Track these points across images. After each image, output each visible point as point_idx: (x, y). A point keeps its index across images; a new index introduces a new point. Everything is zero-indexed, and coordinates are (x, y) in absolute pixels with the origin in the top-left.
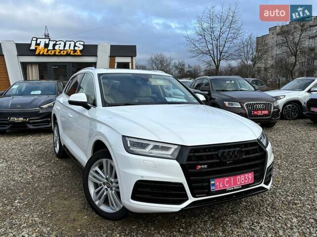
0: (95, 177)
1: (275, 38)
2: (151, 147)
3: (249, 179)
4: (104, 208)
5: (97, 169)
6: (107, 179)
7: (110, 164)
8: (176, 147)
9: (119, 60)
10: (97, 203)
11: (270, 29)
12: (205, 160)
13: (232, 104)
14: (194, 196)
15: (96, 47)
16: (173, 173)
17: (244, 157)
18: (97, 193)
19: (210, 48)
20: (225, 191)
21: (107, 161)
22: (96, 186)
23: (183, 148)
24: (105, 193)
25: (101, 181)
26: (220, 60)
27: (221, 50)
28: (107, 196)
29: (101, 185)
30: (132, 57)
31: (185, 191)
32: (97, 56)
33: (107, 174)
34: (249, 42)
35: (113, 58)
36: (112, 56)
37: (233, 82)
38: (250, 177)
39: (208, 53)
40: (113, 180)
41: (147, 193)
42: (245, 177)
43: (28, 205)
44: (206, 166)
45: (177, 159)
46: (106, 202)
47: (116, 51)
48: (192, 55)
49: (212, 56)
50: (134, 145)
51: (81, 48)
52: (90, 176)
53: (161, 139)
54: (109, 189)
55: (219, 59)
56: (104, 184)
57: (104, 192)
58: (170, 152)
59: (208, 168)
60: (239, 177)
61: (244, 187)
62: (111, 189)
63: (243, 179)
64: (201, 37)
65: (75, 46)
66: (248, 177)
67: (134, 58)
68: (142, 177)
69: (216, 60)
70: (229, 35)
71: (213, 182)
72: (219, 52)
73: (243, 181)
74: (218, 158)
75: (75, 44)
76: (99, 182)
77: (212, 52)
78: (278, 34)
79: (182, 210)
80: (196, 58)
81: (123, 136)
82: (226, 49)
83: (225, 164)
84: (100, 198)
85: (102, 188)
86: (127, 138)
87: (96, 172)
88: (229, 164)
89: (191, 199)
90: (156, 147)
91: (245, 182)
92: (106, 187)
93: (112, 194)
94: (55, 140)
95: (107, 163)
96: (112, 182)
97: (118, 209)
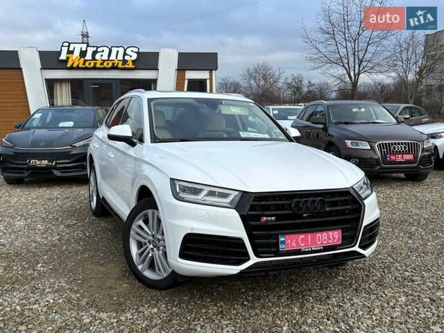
0: (138, 234)
2: (205, 193)
3: (334, 238)
4: (148, 274)
5: (141, 223)
6: (153, 236)
7: (157, 216)
8: (237, 193)
9: (191, 75)
10: (140, 267)
12: (273, 210)
13: (357, 144)
14: (257, 255)
15: (156, 55)
16: (230, 225)
17: (328, 209)
18: (141, 254)
19: (342, 54)
20: (299, 252)
21: (153, 213)
22: (140, 245)
23: (244, 194)
24: (150, 255)
25: (145, 239)
26: (359, 74)
28: (152, 259)
29: (145, 244)
30: (211, 71)
31: (246, 249)
32: (158, 69)
33: (153, 230)
34: (411, 42)
35: (182, 72)
36: (181, 70)
38: (336, 237)
40: (160, 237)
42: (328, 235)
43: (54, 270)
44: (273, 218)
45: (236, 208)
46: (152, 266)
47: (187, 61)
48: (313, 65)
49: (346, 66)
50: (184, 190)
52: (132, 232)
53: (218, 183)
54: (155, 249)
55: (357, 71)
56: (150, 242)
57: (149, 253)
58: (229, 200)
59: (276, 220)
60: (319, 235)
61: (326, 249)
62: (158, 249)
63: (326, 238)
66: (333, 236)
67: (214, 72)
68: (192, 229)
69: (352, 74)
71: (283, 239)
72: (357, 61)
73: (325, 240)
74: (290, 208)
76: (143, 240)
77: (346, 61)
79: (242, 272)
80: (319, 71)
81: (171, 179)
82: (368, 56)
83: (301, 217)
84: (143, 262)
85: (147, 247)
86: (176, 182)
87: (140, 227)
88: (306, 218)
89: (254, 260)
90: (211, 194)
91: (328, 243)
92: (151, 246)
93: (159, 256)
94: (92, 191)
95: (153, 215)
96: (159, 240)
97: (166, 275)
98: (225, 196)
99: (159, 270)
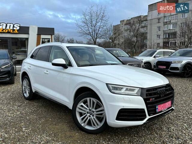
0: (80, 109)
1: (124, 26)
2: (124, 89)
4: (87, 127)
5: (82, 104)
6: (90, 110)
7: (93, 101)
8: (139, 89)
9: (43, 36)
10: (83, 125)
11: (121, 22)
12: (149, 96)
15: (28, 28)
17: (167, 93)
18: (83, 119)
19: (90, 31)
20: (161, 111)
22: (81, 114)
23: (142, 89)
24: (89, 118)
25: (85, 111)
26: (96, 39)
27: (97, 33)
28: (90, 120)
29: (85, 114)
30: (52, 35)
31: (145, 113)
32: (29, 34)
34: (111, 28)
35: (39, 36)
36: (39, 35)
37: (117, 52)
38: (170, 104)
39: (89, 34)
40: (94, 110)
41: (125, 116)
42: (168, 103)
44: (154, 99)
46: (89, 124)
47: (41, 31)
48: (80, 35)
49: (92, 36)
50: (113, 88)
51: (18, 28)
52: (77, 109)
54: (91, 116)
55: (96, 38)
56: (88, 113)
57: (87, 118)
59: (155, 99)
60: (166, 104)
61: (168, 108)
62: (93, 116)
63: (168, 105)
64: (85, 24)
65: (14, 27)
67: (53, 36)
68: (123, 106)
69: (94, 39)
70: (102, 24)
71: (157, 107)
72: (95, 34)
75: (14, 25)
77: (92, 34)
78: (125, 25)
79: (144, 123)
80: (82, 36)
81: (106, 84)
82: (99, 32)
84: (84, 122)
85: (86, 115)
87: (82, 106)
88: (162, 97)
89: (148, 117)
90: (127, 90)
92: (89, 115)
93: (94, 119)
94: (24, 89)
95: (90, 100)
96: (93, 112)
97: (98, 127)
98: (133, 90)
99: (94, 125)
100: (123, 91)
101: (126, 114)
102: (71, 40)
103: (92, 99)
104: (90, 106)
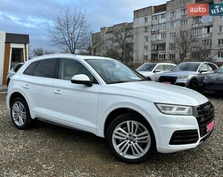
0: (118, 135)
1: (105, 35)
4: (128, 157)
5: (120, 129)
6: (130, 135)
7: (134, 124)
8: (189, 107)
10: (121, 154)
11: (101, 29)
14: (201, 136)
18: (121, 147)
19: (67, 40)
23: (193, 107)
25: (124, 137)
26: (75, 49)
27: (75, 41)
28: (130, 148)
30: (25, 44)
31: (198, 134)
35: (8, 44)
39: (65, 43)
40: (135, 135)
45: (193, 115)
49: (69, 45)
54: (132, 142)
56: (127, 139)
58: (187, 110)
62: (134, 142)
64: (59, 31)
67: (27, 45)
68: (178, 128)
69: (72, 49)
70: (81, 31)
71: (207, 127)
72: (73, 43)
76: (122, 139)
77: (69, 43)
78: (106, 33)
81: (154, 103)
82: (78, 41)
83: (207, 116)
84: (123, 151)
85: (126, 142)
89: (200, 139)
92: (129, 141)
93: (136, 145)
94: (15, 115)
95: (131, 123)
96: (135, 137)
97: (142, 155)
98: (184, 109)
99: (136, 153)
100: (174, 110)
101: (180, 136)
102: (38, 50)
103: (133, 122)
104: (131, 131)
